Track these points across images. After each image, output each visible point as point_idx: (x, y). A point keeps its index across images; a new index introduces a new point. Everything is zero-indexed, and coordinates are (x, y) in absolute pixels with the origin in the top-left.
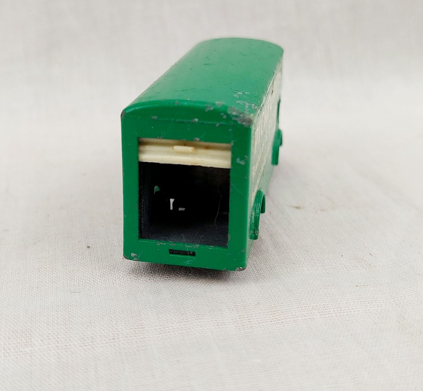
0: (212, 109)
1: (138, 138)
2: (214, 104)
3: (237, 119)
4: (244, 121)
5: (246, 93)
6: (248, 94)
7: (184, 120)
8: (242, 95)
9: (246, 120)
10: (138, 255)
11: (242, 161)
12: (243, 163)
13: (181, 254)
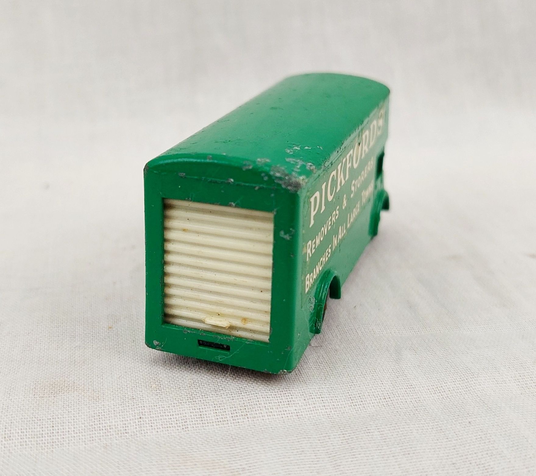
0: (251, 168)
1: (163, 199)
2: (254, 162)
3: (280, 182)
4: (290, 185)
5: (307, 148)
6: (308, 149)
7: (218, 180)
8: (299, 150)
9: (292, 183)
10: (162, 344)
11: (288, 235)
12: (287, 237)
13: (212, 347)
